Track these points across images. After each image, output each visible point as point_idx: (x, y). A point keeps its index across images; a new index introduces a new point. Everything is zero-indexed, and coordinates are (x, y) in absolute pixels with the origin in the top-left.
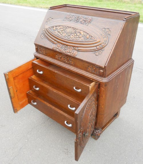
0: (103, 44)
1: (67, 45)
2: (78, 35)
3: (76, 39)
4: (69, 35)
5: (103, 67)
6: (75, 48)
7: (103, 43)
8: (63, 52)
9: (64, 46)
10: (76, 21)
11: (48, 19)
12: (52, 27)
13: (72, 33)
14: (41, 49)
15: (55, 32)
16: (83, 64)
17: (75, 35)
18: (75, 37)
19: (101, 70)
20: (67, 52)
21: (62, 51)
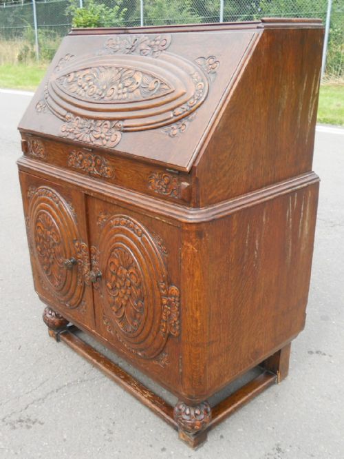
0: (192, 101)
1: (96, 119)
2: (126, 85)
3: (120, 96)
4: (103, 90)
5: (188, 169)
6: (114, 122)
7: (193, 97)
8: (85, 140)
9: (89, 121)
10: (128, 51)
11: (61, 59)
12: (65, 76)
13: (112, 83)
14: (35, 143)
15: (71, 86)
16: (137, 172)
17: (121, 85)
18: (120, 91)
19: (183, 183)
20: (93, 139)
21: (80, 139)
